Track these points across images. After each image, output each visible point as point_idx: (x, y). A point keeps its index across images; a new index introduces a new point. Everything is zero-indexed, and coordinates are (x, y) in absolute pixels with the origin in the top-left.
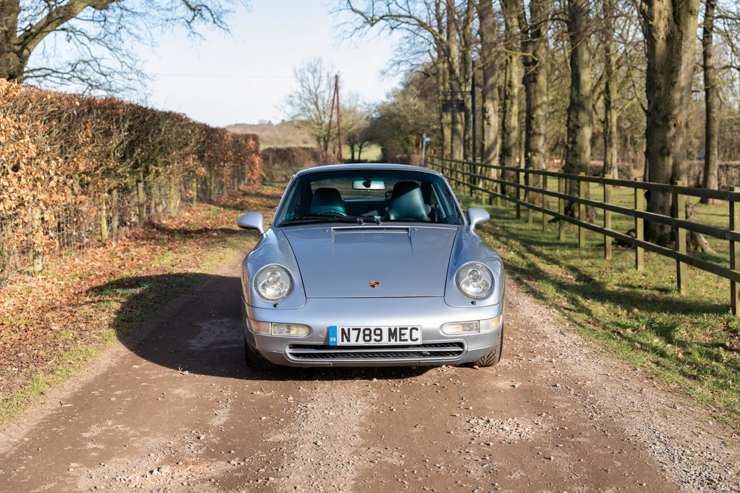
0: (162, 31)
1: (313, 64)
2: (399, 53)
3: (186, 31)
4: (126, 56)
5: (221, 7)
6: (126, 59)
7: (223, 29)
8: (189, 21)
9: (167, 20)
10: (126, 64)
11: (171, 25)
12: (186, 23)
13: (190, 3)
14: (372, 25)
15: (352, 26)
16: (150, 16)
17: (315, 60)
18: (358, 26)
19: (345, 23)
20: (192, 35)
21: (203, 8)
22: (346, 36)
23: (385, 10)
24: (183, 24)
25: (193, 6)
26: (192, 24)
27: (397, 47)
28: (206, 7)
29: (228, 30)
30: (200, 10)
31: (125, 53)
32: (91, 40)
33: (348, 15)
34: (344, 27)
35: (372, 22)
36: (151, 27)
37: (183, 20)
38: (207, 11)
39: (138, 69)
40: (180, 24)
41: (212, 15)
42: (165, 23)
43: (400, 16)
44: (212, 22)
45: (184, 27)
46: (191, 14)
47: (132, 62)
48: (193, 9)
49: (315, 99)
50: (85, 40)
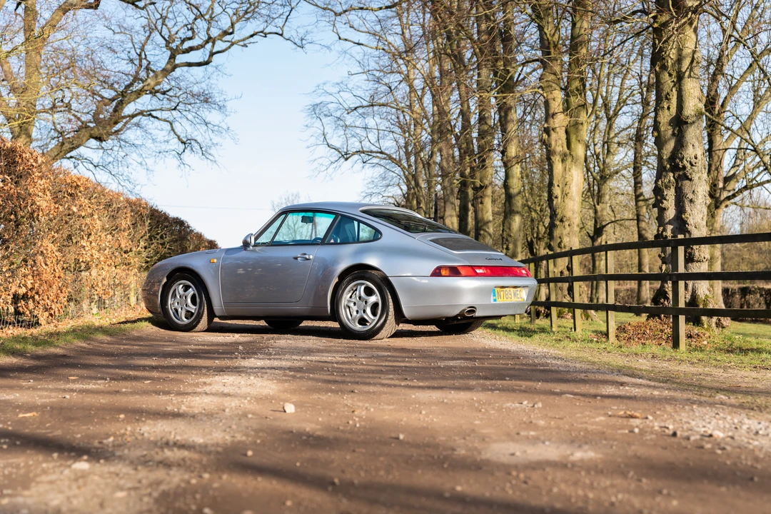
0: (155, 162)
1: (290, 199)
2: (371, 186)
3: (176, 162)
4: (127, 181)
5: (211, 140)
6: (127, 184)
7: (211, 160)
8: (180, 153)
9: (160, 153)
10: (127, 188)
11: (163, 156)
12: (177, 155)
13: (181, 137)
14: (347, 159)
15: (327, 160)
16: (146, 148)
17: (292, 195)
18: (333, 160)
19: (321, 158)
20: (182, 165)
21: (193, 142)
22: (322, 169)
23: (357, 146)
24: (174, 156)
25: (184, 140)
26: (182, 156)
27: (370, 180)
28: (195, 140)
29: (215, 161)
30: (190, 144)
31: (125, 178)
32: (95, 166)
33: (323, 149)
34: (321, 161)
35: (346, 156)
36: (146, 157)
37: (174, 152)
38: (196, 144)
39: (137, 192)
40: (171, 156)
41: (201, 148)
42: (158, 154)
43: (371, 152)
44: (201, 154)
45: (175, 159)
46: (182, 146)
47: (132, 186)
48: (183, 143)
49: (293, 234)
50: (91, 167)
